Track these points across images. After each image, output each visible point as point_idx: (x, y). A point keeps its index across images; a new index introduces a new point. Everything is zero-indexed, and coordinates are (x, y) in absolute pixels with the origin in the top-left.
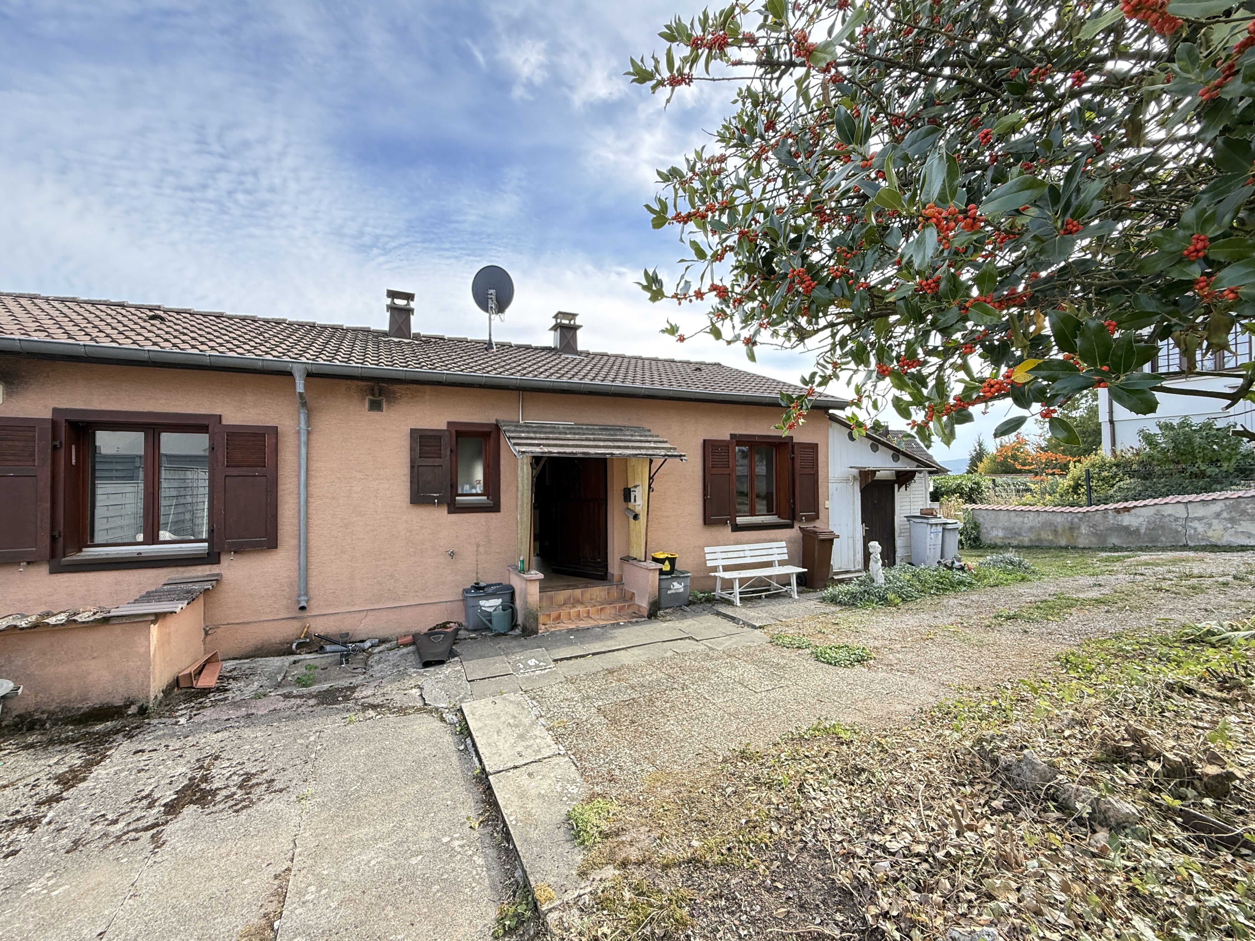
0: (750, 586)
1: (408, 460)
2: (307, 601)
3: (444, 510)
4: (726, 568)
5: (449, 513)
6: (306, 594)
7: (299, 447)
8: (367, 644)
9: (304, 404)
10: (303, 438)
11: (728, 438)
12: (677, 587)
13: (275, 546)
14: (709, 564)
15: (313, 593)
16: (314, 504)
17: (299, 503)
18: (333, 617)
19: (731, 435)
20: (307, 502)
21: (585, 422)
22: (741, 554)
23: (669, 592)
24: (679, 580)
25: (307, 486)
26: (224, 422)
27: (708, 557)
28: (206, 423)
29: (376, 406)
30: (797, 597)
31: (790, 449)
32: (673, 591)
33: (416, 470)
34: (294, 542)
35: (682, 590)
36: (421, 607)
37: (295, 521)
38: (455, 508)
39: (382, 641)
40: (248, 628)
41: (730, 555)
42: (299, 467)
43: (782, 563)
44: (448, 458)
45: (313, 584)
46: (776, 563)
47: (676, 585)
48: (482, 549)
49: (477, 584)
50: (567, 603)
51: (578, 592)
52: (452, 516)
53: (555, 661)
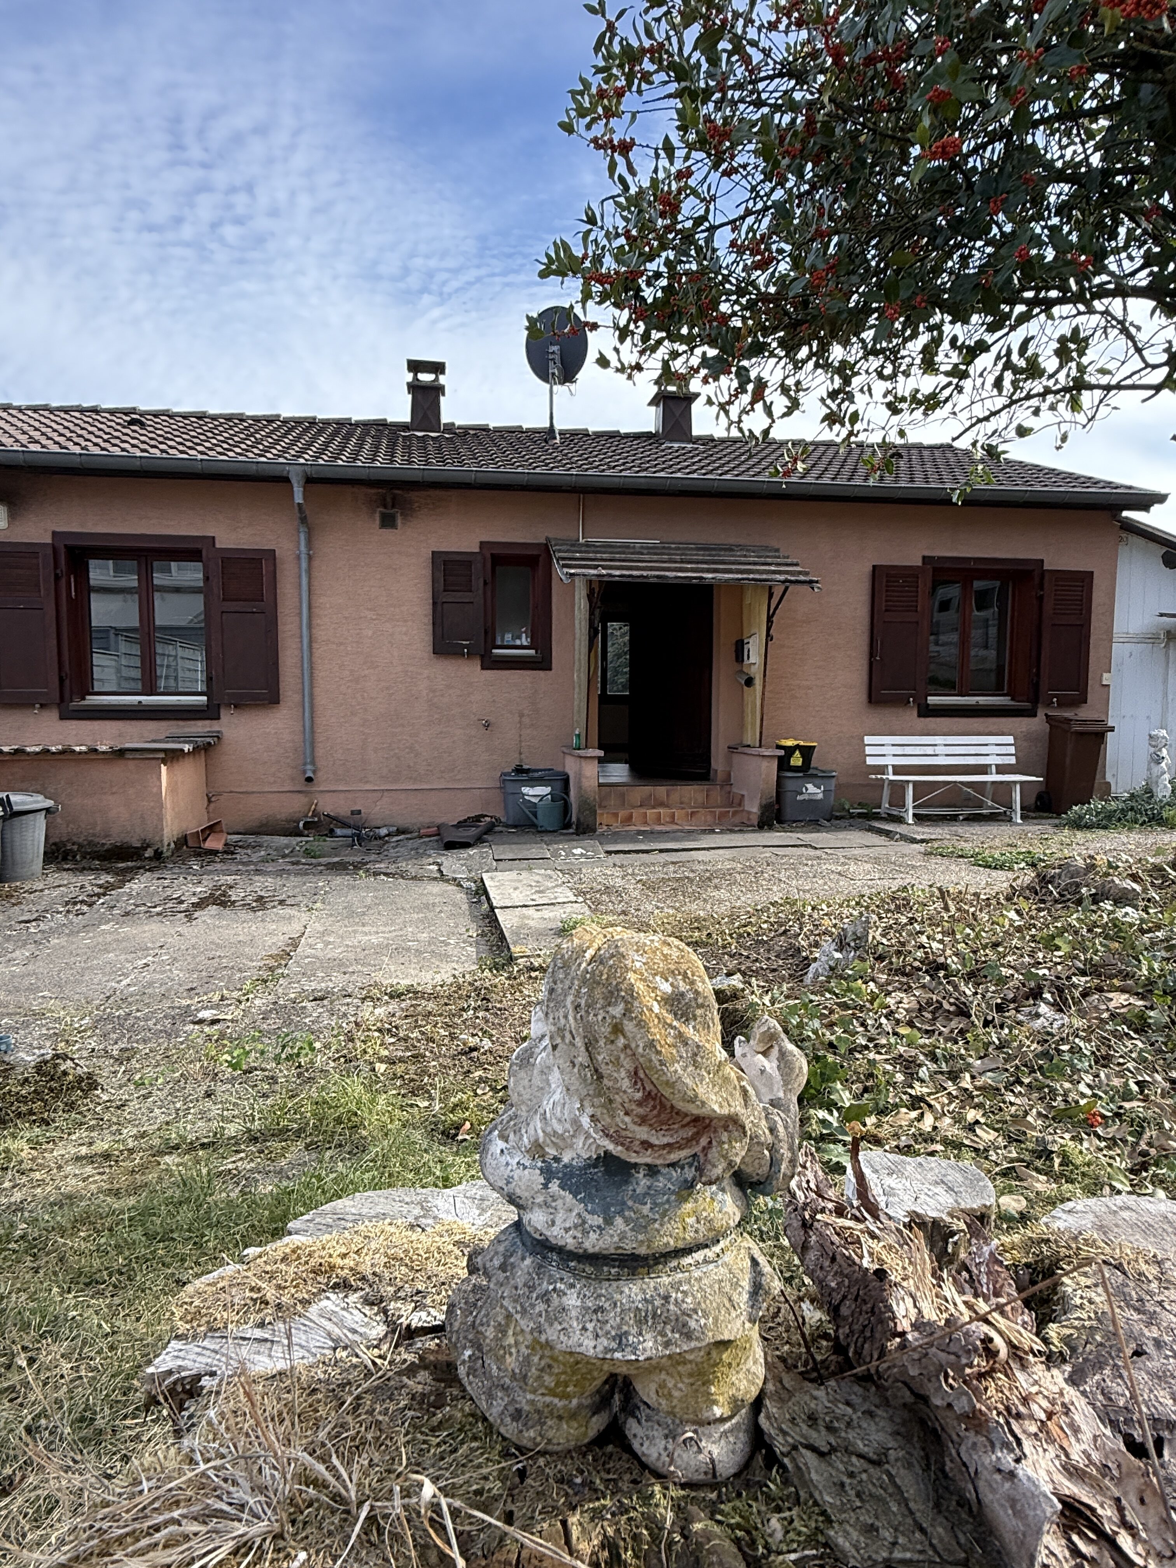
1: (429, 595)
2: (314, 772)
3: (476, 665)
4: (899, 769)
5: (483, 668)
6: (313, 763)
7: (300, 577)
9: (303, 520)
10: (304, 565)
11: (920, 564)
12: (813, 790)
13: (277, 702)
14: (870, 761)
15: (320, 763)
16: (320, 651)
17: (302, 650)
18: (342, 795)
19: (924, 558)
20: (310, 647)
21: (677, 540)
22: (929, 750)
23: (798, 798)
24: (817, 781)
25: (310, 626)
26: (218, 546)
27: (868, 750)
28: (199, 546)
29: (388, 522)
30: (1019, 823)
31: (1037, 580)
33: (439, 608)
34: (297, 698)
35: (820, 796)
36: (447, 792)
37: (298, 671)
38: (491, 663)
39: (401, 830)
40: (252, 799)
41: (908, 750)
42: (301, 602)
43: (1002, 768)
44: (481, 592)
45: (320, 752)
46: (994, 768)
47: (811, 788)
48: (527, 721)
49: (519, 766)
50: (645, 805)
51: (662, 791)
52: (488, 674)
53: (608, 852)
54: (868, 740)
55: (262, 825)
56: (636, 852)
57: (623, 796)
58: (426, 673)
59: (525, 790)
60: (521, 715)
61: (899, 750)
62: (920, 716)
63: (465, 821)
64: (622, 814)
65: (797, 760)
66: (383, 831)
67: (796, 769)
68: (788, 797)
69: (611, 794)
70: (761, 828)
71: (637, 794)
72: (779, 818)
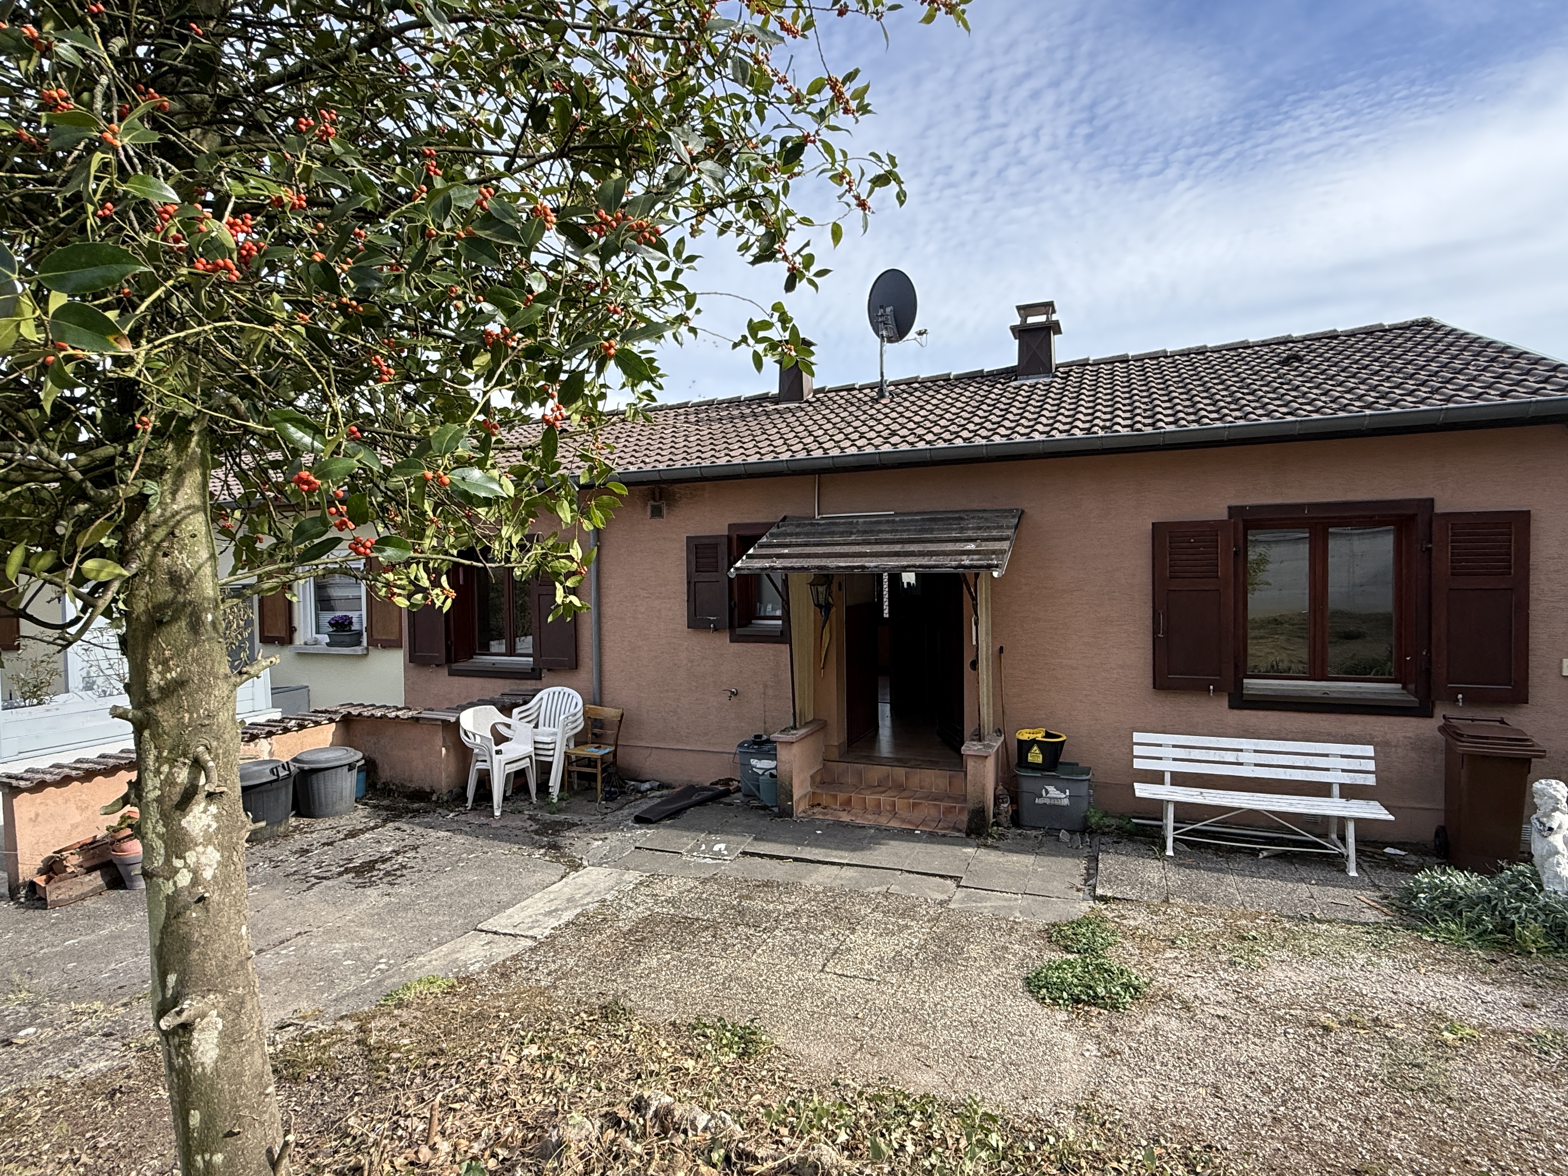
1: (685, 576)
3: (727, 637)
4: (1180, 779)
5: (731, 641)
8: (647, 786)
11: (1225, 516)
13: (577, 666)
14: (1138, 764)
16: (607, 624)
17: (592, 624)
19: (1230, 508)
20: (599, 622)
21: (915, 510)
22: (1230, 757)
24: (1061, 784)
25: (599, 605)
27: (1137, 750)
29: (657, 513)
30: (1353, 873)
31: (1421, 528)
32: (1048, 802)
33: (692, 587)
34: (591, 664)
35: (1066, 802)
36: (703, 755)
37: (591, 642)
38: (744, 636)
39: (662, 786)
41: (1197, 754)
43: (1350, 792)
44: (725, 571)
46: (1336, 790)
47: (1053, 791)
48: (770, 692)
49: (756, 737)
50: (881, 786)
51: (900, 772)
52: (735, 645)
53: (744, 853)
54: (1137, 737)
56: (772, 857)
57: (860, 774)
58: (686, 644)
59: (754, 762)
60: (766, 686)
61: (1182, 754)
62: (1233, 707)
63: (716, 783)
65: (1035, 756)
67: (1034, 767)
68: (1025, 798)
69: (848, 771)
70: (968, 835)
71: (876, 773)
72: (1016, 821)
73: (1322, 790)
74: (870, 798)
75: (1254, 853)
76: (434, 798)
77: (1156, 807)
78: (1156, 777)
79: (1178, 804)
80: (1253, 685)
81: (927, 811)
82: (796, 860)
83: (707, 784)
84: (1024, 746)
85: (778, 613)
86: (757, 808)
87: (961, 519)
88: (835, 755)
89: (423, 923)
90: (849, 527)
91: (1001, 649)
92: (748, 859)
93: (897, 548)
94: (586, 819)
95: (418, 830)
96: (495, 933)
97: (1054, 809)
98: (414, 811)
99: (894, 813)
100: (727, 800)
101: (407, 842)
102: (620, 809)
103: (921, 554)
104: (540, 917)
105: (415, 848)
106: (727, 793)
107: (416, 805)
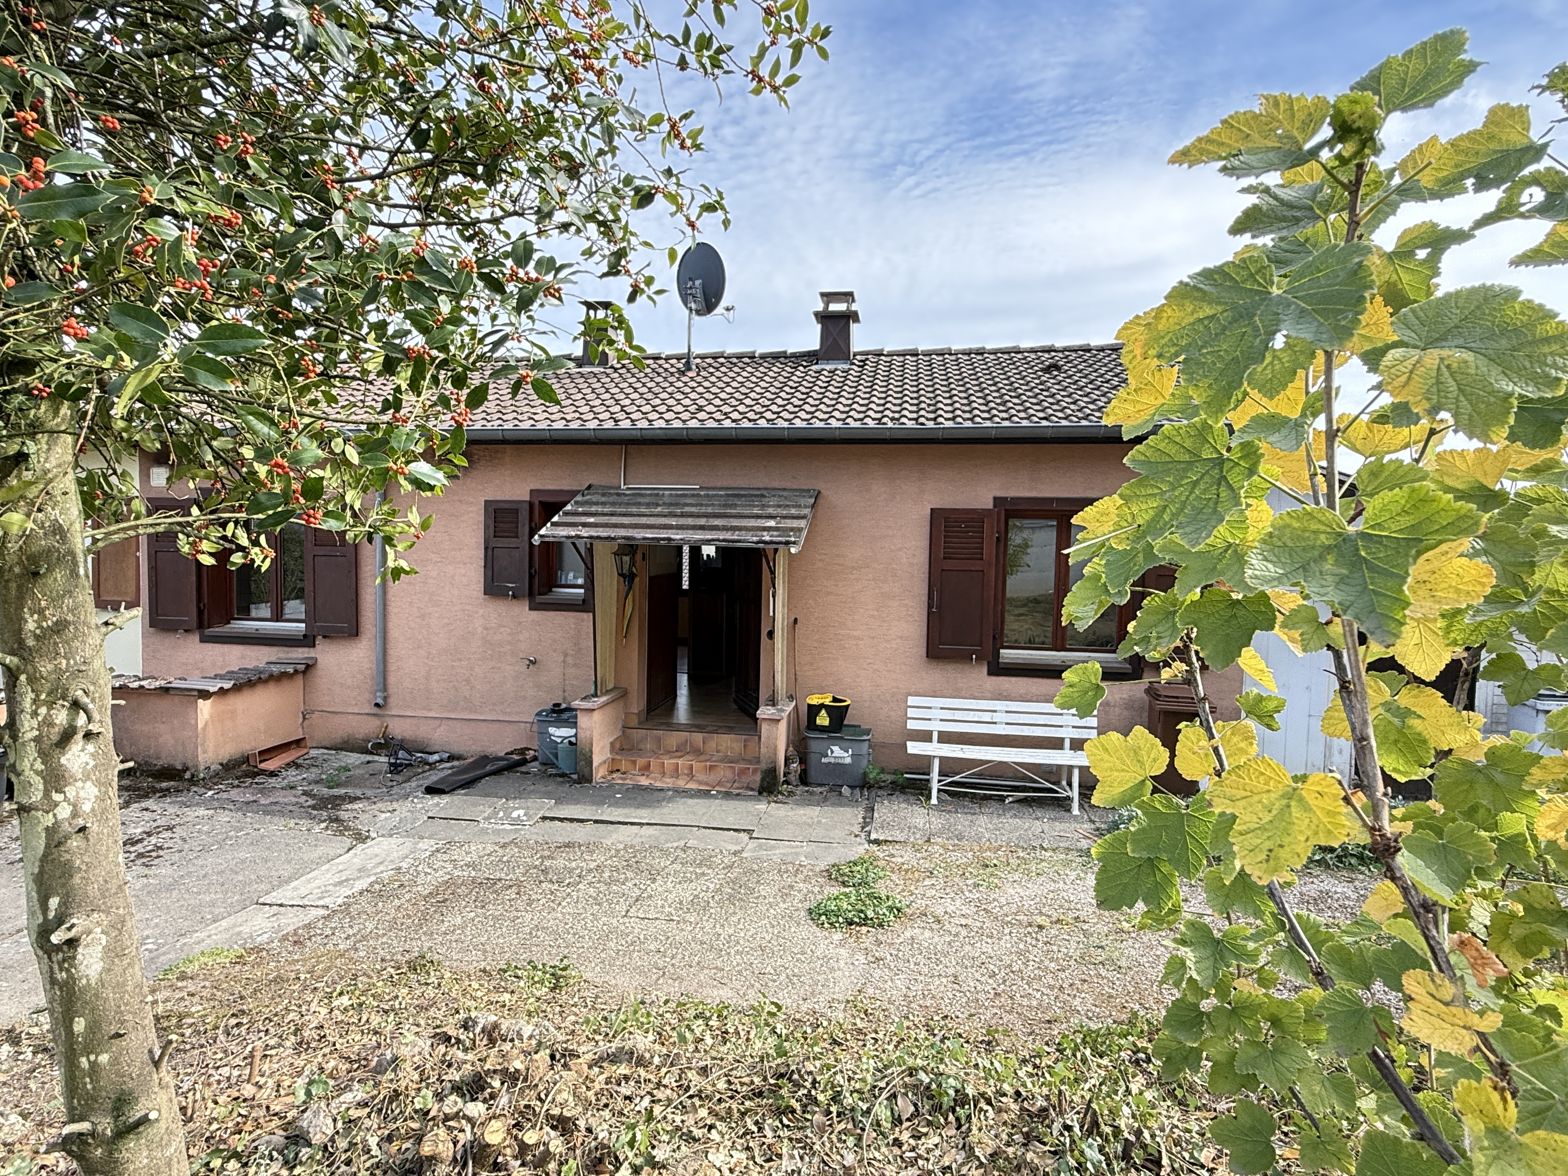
0: (979, 775)
1: (483, 541)
2: (385, 699)
3: (526, 605)
4: (946, 738)
5: (530, 609)
6: (385, 689)
11: (990, 506)
12: (839, 754)
13: (357, 634)
14: (911, 725)
15: (392, 689)
16: (394, 589)
17: (376, 588)
18: (408, 720)
19: (995, 499)
20: (384, 586)
21: (719, 484)
22: (987, 717)
23: (824, 760)
24: (844, 744)
27: (911, 713)
30: (1076, 812)
32: (832, 760)
33: (490, 552)
34: (374, 631)
35: (848, 760)
36: (498, 725)
37: (375, 608)
38: (544, 604)
39: (451, 758)
40: (337, 719)
41: (958, 715)
42: (376, 546)
43: (1077, 745)
44: (526, 537)
45: (392, 679)
46: (1067, 744)
47: (837, 751)
48: (570, 660)
49: (556, 705)
50: (680, 750)
51: (698, 737)
52: (536, 615)
53: (544, 818)
54: (912, 700)
55: (346, 742)
56: (572, 820)
57: (659, 740)
58: (481, 611)
59: (552, 730)
60: (566, 655)
61: (948, 715)
62: (990, 673)
63: (512, 753)
64: (641, 762)
65: (823, 719)
66: (436, 757)
67: (822, 729)
68: (813, 758)
69: (647, 737)
70: (760, 793)
71: (673, 739)
72: (804, 780)
73: (1056, 744)
74: (668, 762)
75: (1002, 799)
76: (187, 775)
77: (923, 764)
78: (925, 736)
79: (942, 759)
80: (1008, 655)
81: (723, 772)
82: (596, 822)
83: (502, 754)
84: (814, 710)
85: (580, 581)
86: (556, 775)
87: (763, 496)
88: (634, 722)
89: (192, 902)
90: (655, 499)
91: (796, 620)
92: (547, 822)
93: (702, 522)
94: (369, 793)
95: (171, 810)
96: (281, 905)
97: (838, 767)
98: (162, 790)
99: (691, 775)
100: (523, 769)
101: (159, 823)
102: (408, 780)
103: (725, 529)
104: (330, 888)
105: (170, 828)
106: (524, 762)
107: (164, 785)
